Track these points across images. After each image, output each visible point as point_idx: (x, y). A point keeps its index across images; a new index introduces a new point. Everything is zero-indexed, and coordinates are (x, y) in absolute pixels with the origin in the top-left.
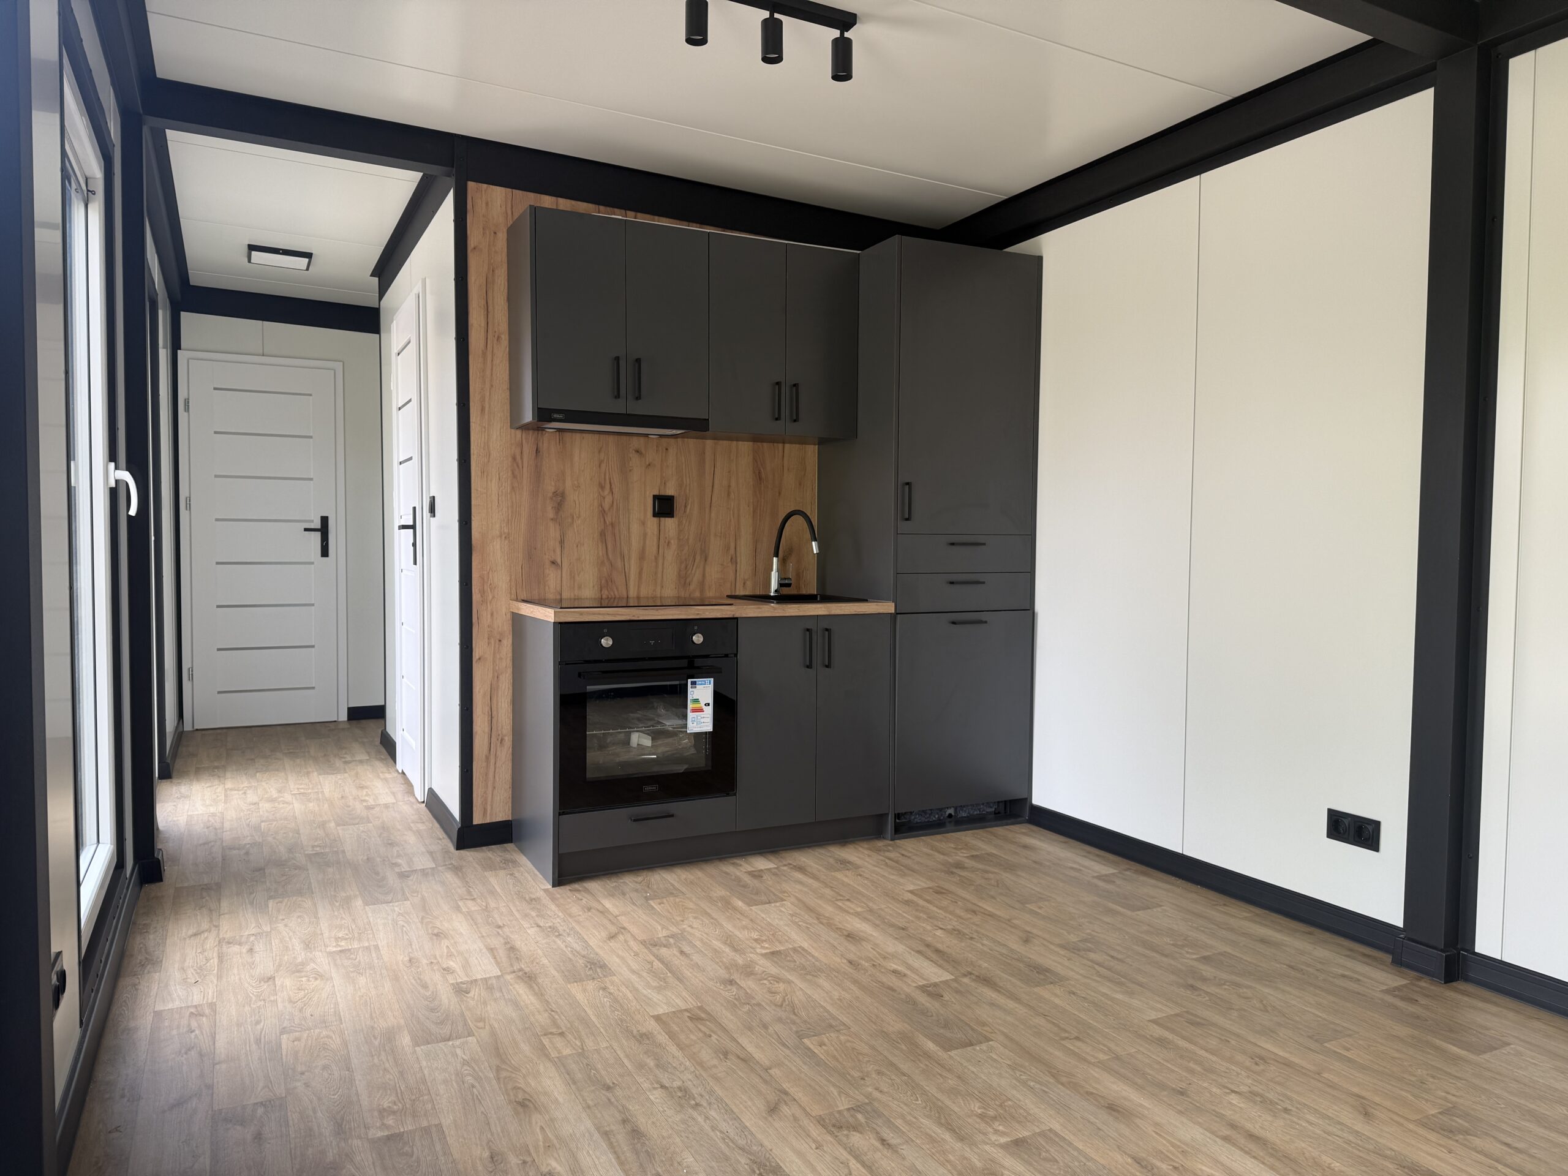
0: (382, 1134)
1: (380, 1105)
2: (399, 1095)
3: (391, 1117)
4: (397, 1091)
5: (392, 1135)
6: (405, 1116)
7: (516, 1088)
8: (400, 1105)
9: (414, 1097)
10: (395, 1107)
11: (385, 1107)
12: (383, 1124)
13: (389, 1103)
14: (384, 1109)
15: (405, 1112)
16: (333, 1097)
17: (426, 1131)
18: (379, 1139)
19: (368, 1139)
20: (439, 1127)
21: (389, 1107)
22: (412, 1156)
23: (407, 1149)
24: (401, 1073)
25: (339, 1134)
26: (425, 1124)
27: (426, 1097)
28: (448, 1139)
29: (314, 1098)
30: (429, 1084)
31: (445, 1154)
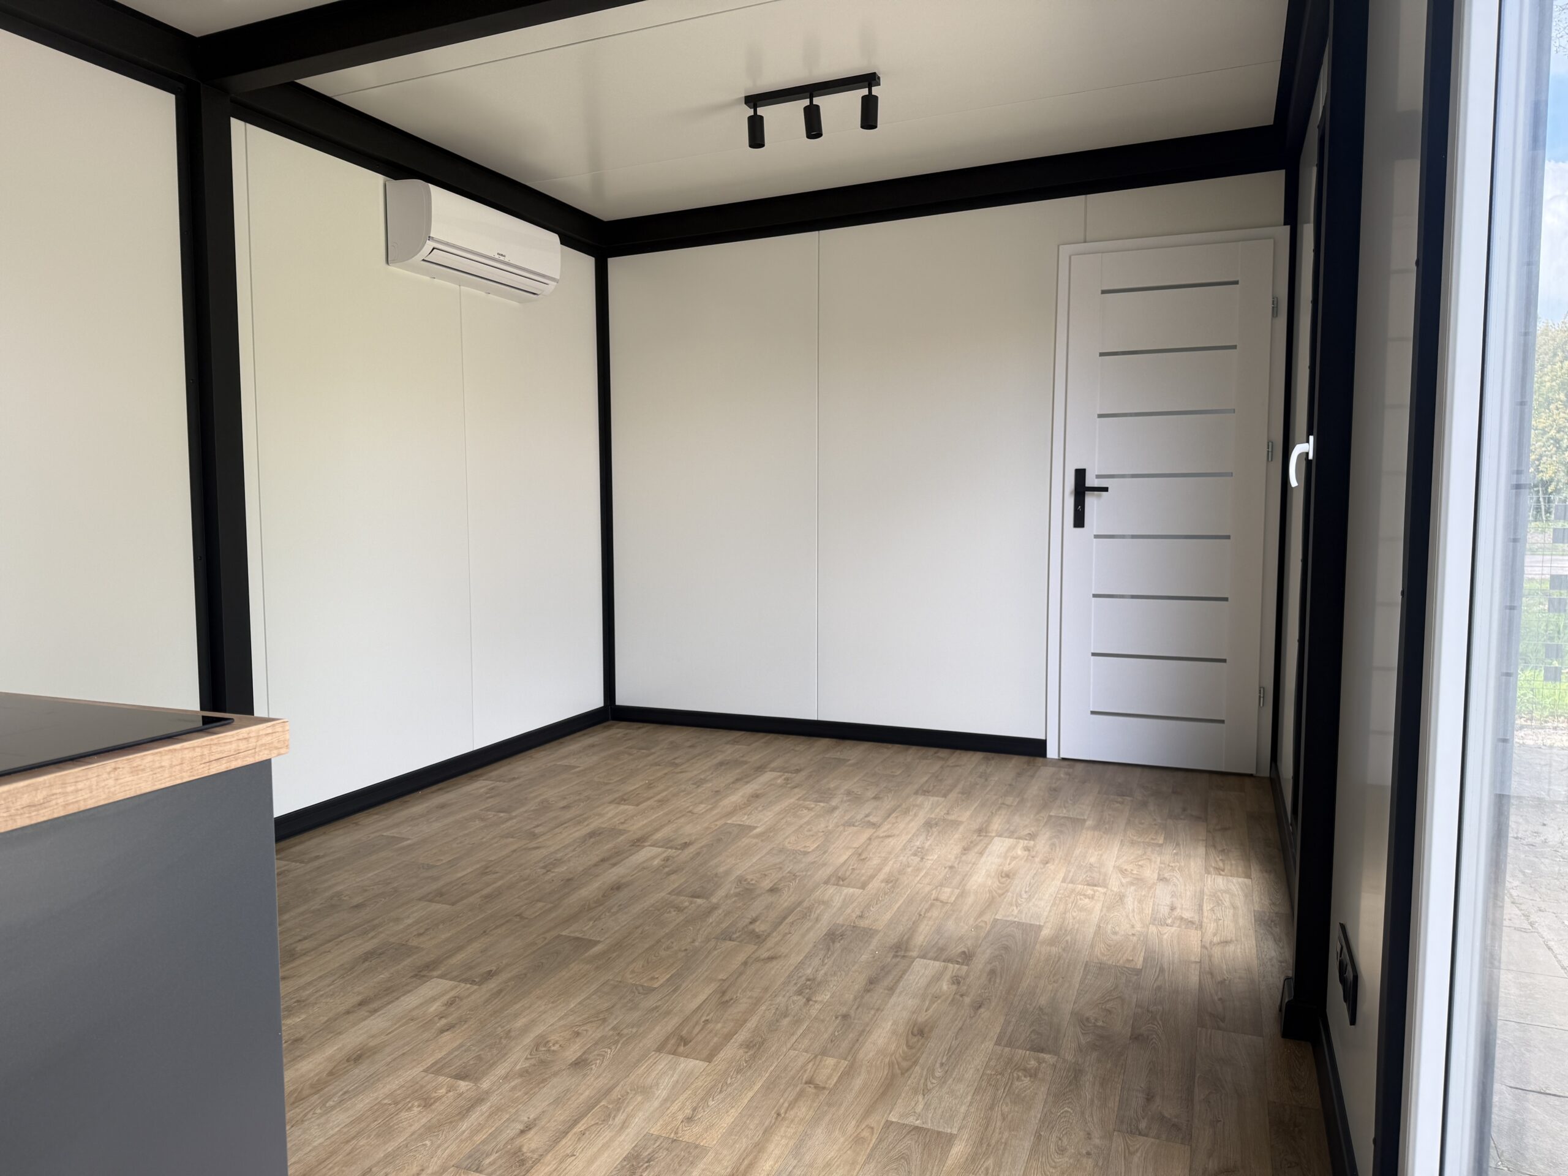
0: (1045, 1055)
1: (1032, 1082)
2: (1009, 1084)
3: (1029, 1066)
4: (1009, 1090)
5: (1038, 1051)
6: (1017, 1063)
7: (910, 1047)
8: (1015, 1075)
9: (999, 1077)
10: (1020, 1074)
11: (1029, 1078)
12: (1040, 1063)
13: (1022, 1081)
14: (1031, 1076)
15: (1016, 1065)
16: (1069, 1110)
17: (1010, 1044)
18: (1049, 1052)
19: (1059, 1056)
20: (998, 1043)
21: (1025, 1076)
22: (1033, 1030)
23: (1033, 1036)
24: (992, 1108)
25: (1080, 1070)
26: (1007, 1049)
27: (989, 1072)
28: (998, 1031)
29: (1087, 1117)
30: (976, 1084)
31: (1010, 1022)
